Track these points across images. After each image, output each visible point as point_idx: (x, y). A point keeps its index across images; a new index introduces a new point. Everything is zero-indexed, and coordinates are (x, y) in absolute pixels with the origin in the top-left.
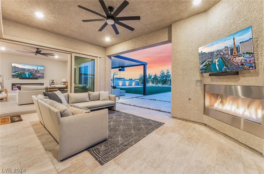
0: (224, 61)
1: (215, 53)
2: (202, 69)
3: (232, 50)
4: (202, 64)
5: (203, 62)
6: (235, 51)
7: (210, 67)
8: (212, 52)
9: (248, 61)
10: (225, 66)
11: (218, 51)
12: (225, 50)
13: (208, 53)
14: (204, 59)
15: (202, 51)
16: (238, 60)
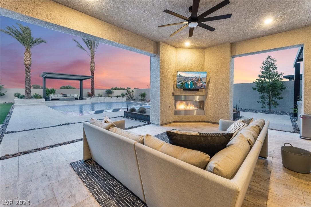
0: (194, 83)
1: (189, 78)
2: (178, 86)
3: (198, 79)
4: (179, 82)
5: (180, 82)
6: (199, 80)
7: (185, 85)
8: (187, 77)
9: (204, 85)
10: (194, 86)
11: (191, 77)
12: (195, 78)
13: (185, 77)
14: (181, 80)
15: (180, 75)
16: (200, 84)
